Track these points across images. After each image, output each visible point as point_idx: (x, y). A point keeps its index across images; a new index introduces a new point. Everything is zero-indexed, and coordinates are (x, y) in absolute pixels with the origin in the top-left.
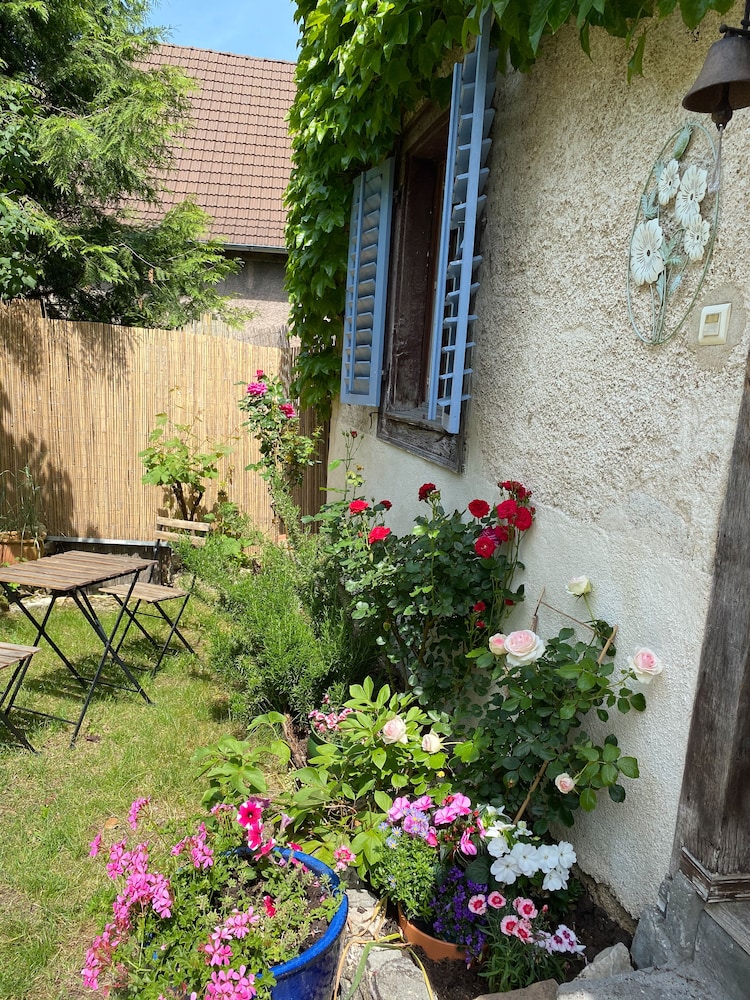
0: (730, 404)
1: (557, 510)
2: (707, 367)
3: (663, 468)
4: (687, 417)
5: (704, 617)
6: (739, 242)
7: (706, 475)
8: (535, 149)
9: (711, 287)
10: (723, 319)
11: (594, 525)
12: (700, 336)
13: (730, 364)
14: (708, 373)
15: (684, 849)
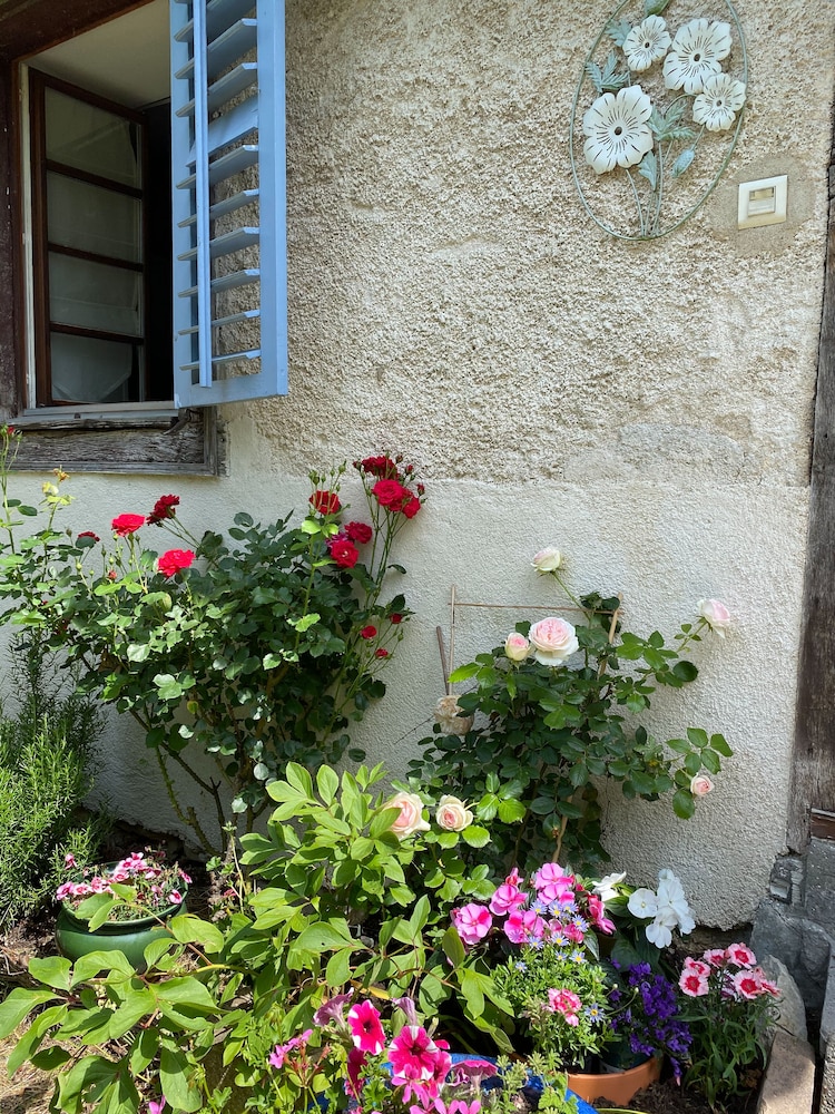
0: (802, 290)
1: (468, 481)
2: (754, 253)
3: (686, 386)
4: (721, 318)
5: (803, 537)
6: (789, 106)
7: (775, 376)
8: (331, 15)
9: (744, 161)
10: (781, 193)
11: (551, 482)
12: (742, 217)
13: (798, 243)
14: (754, 261)
15: (814, 810)
